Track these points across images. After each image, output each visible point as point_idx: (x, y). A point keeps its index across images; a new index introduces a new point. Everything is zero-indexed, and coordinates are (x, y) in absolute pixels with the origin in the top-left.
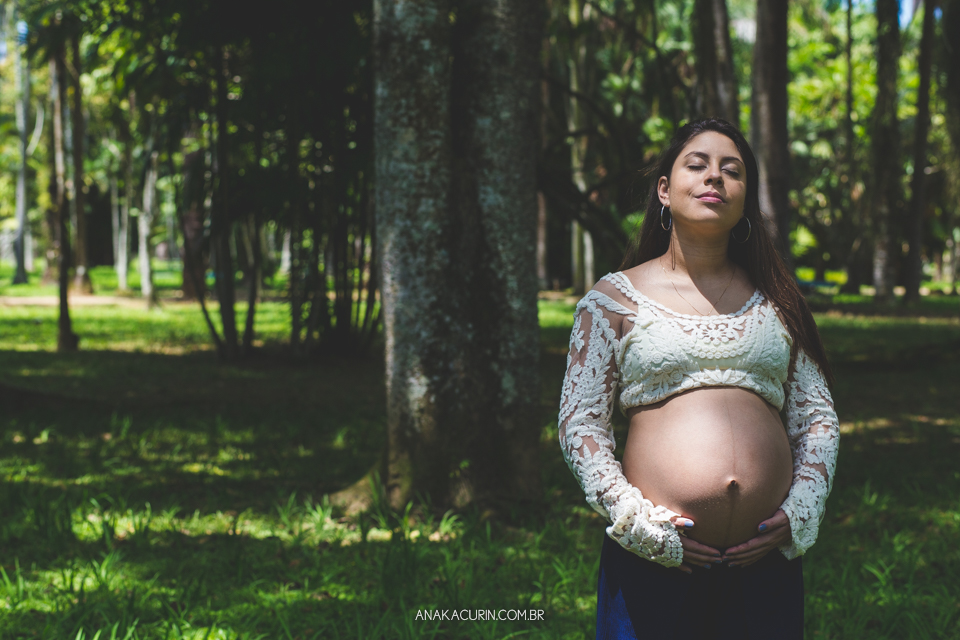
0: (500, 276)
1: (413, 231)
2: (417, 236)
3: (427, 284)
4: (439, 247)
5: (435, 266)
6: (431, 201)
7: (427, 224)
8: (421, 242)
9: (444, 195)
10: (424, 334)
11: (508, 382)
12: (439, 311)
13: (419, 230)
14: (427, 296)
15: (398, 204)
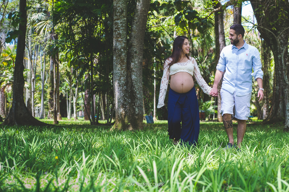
0: (135, 91)
1: (120, 83)
2: (120, 84)
3: (122, 92)
4: (124, 86)
5: (124, 89)
6: (123, 78)
7: (122, 82)
8: (121, 85)
9: (125, 77)
10: (122, 101)
11: (137, 110)
12: (124, 97)
13: (121, 82)
14: (122, 94)
15: (117, 78)
